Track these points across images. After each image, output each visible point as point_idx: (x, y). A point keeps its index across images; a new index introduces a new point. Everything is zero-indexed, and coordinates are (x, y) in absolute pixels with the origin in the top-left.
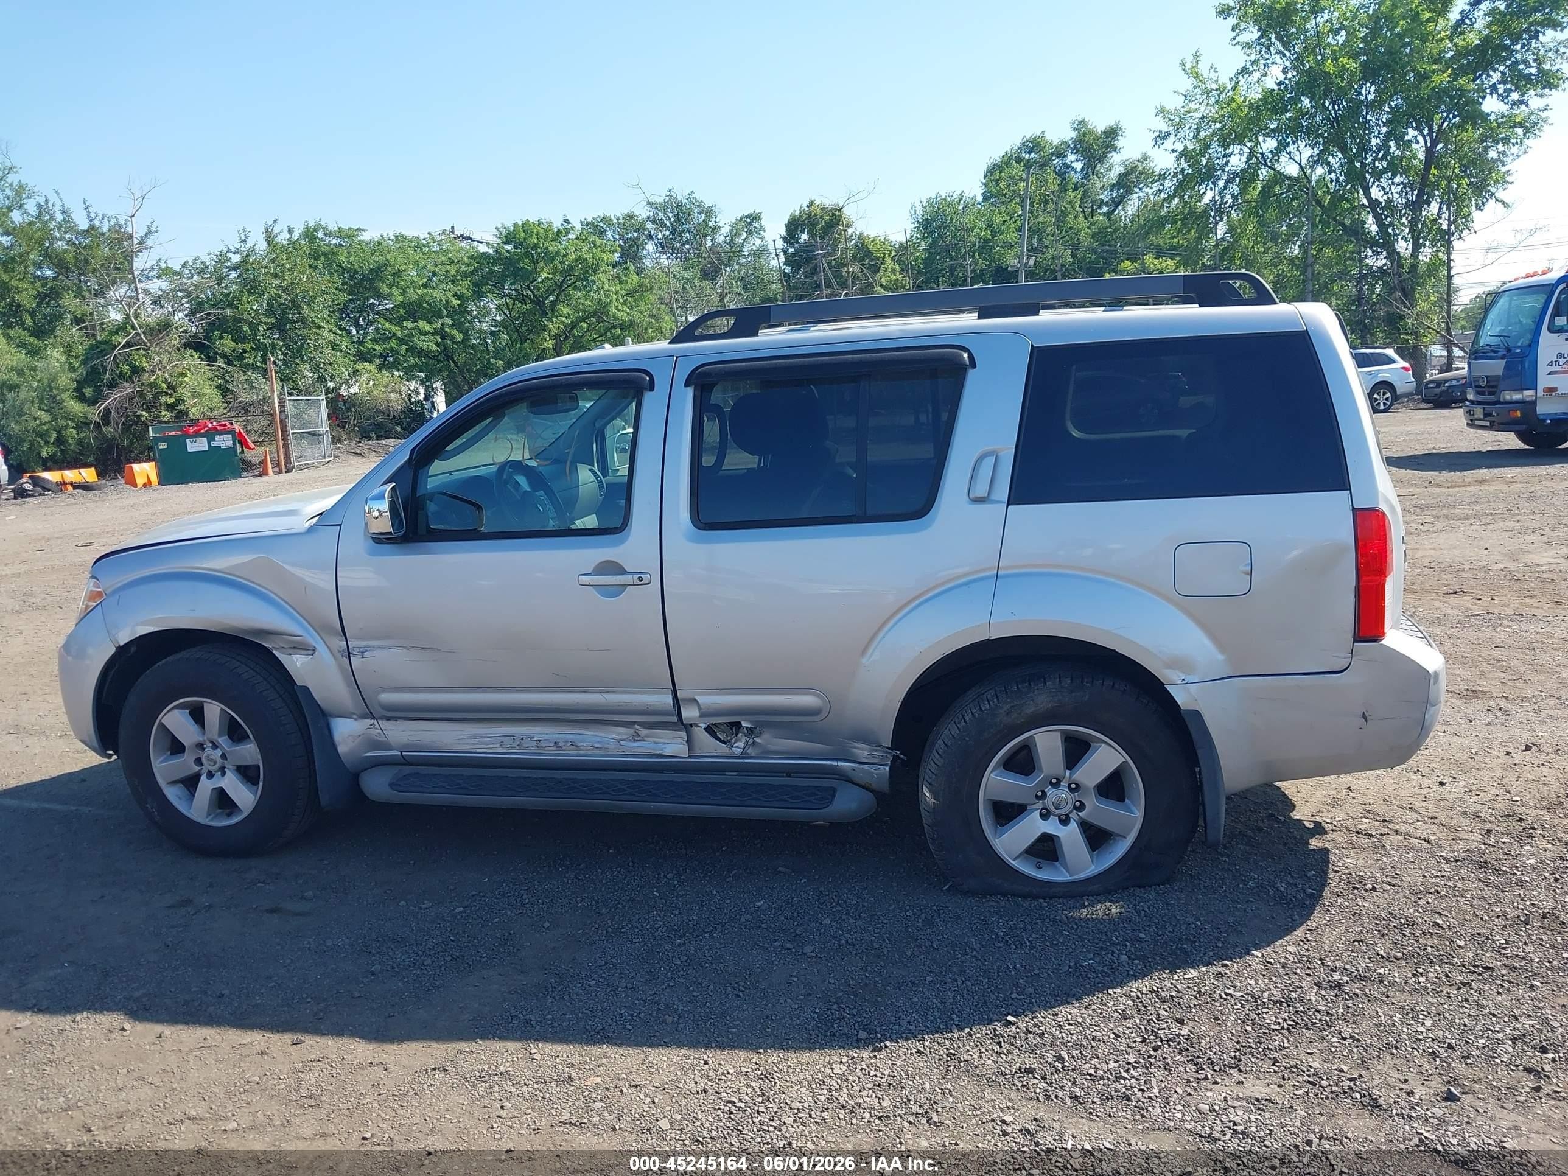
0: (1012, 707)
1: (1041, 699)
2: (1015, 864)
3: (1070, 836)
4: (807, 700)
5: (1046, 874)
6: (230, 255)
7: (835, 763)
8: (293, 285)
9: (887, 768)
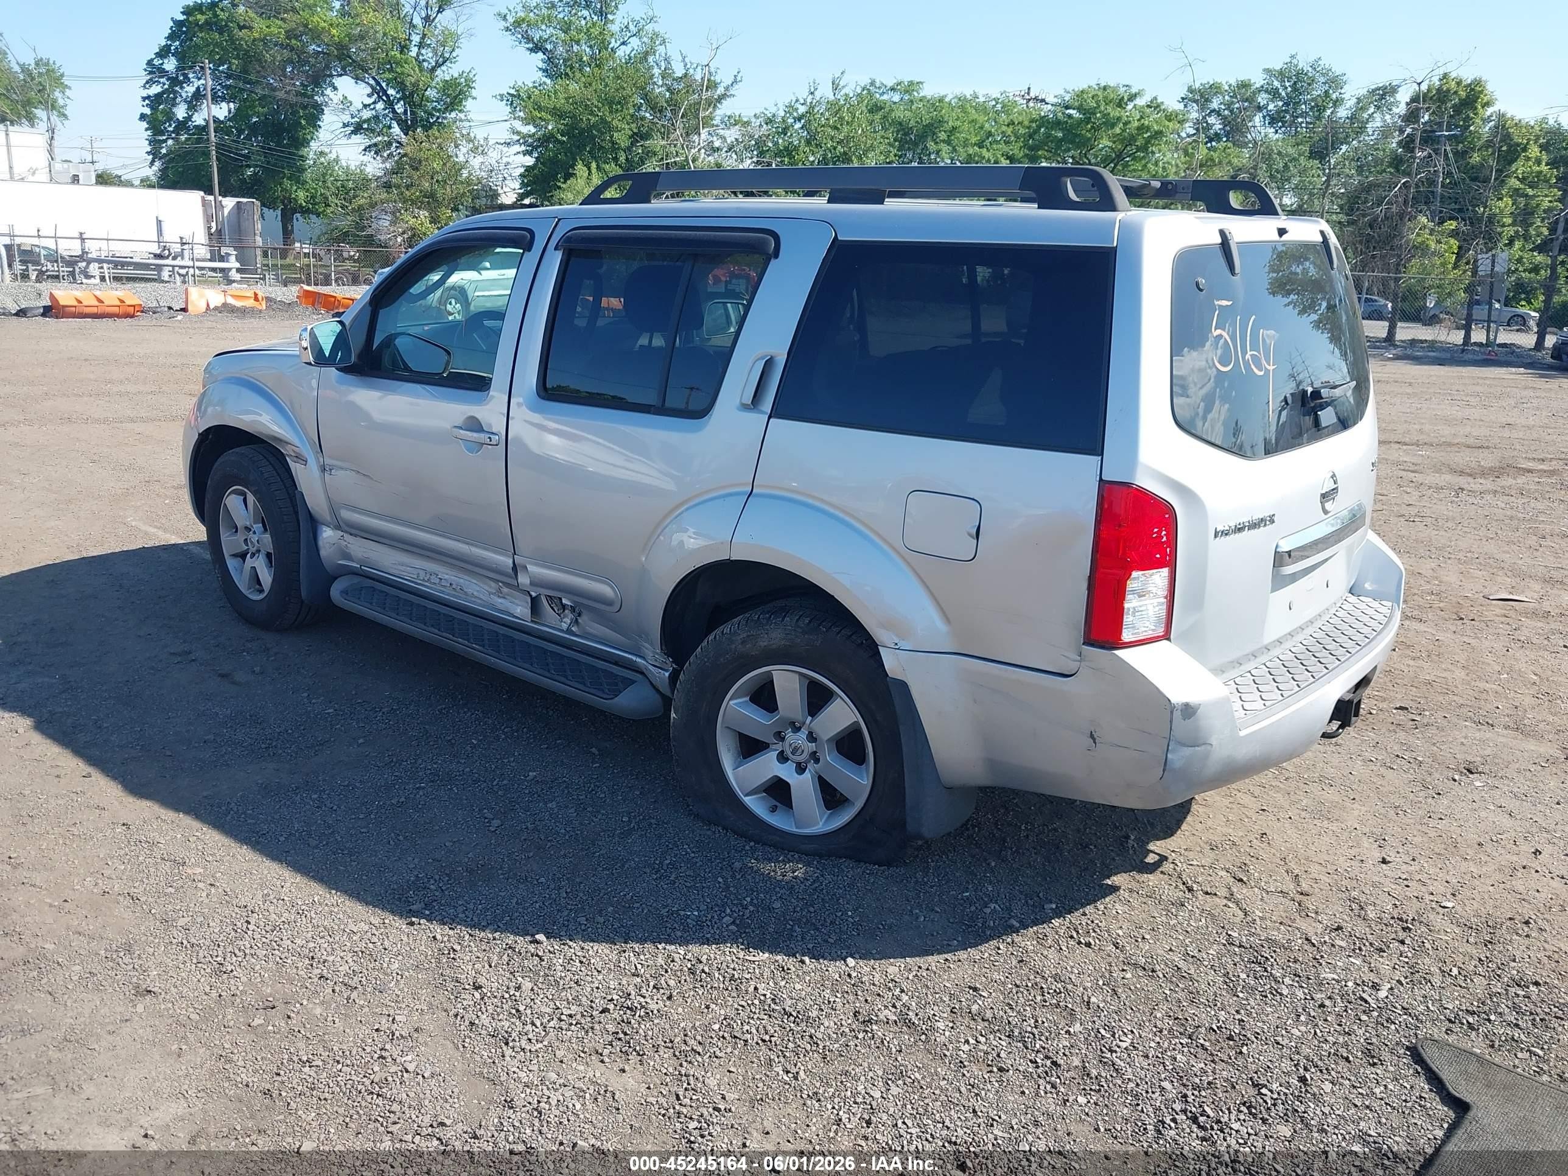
0: (748, 636)
1: (775, 636)
2: (748, 800)
3: (802, 785)
4: (605, 590)
5: (777, 820)
6: (798, 105)
7: (634, 658)
8: (848, 138)
9: (667, 674)
